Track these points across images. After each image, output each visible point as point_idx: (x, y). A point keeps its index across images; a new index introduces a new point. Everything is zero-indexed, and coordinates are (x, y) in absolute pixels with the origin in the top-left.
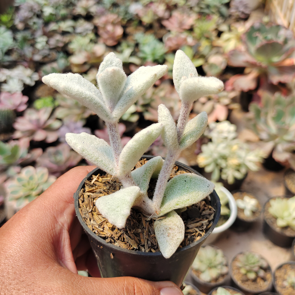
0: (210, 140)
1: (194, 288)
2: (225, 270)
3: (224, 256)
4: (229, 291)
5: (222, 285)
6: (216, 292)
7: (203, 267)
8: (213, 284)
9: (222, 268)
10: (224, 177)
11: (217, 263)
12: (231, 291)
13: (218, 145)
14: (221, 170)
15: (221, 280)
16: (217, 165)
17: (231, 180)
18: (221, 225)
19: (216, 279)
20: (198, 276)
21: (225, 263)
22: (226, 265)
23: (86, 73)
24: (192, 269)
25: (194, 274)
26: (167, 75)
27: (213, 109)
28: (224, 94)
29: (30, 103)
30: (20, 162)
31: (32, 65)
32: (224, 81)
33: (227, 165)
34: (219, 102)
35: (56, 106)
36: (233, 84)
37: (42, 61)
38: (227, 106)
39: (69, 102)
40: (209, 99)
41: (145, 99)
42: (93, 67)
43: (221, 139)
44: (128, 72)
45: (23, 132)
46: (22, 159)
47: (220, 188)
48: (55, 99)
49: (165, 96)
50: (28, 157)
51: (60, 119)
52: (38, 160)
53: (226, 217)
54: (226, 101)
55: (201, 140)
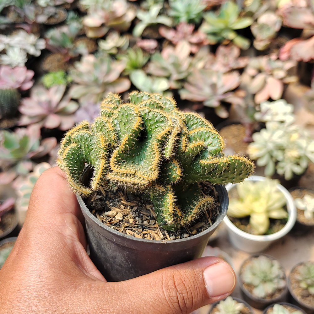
0: (263, 126)
1: (246, 306)
2: (282, 284)
3: (281, 268)
4: (287, 308)
5: (278, 302)
6: (272, 309)
7: (256, 281)
8: (268, 300)
9: (278, 282)
10: (280, 172)
11: (273, 276)
12: (289, 309)
13: (273, 133)
14: (277, 163)
15: (278, 296)
16: (272, 157)
17: (288, 176)
18: (278, 231)
19: (272, 295)
20: (251, 292)
21: (281, 276)
22: (284, 278)
23: (104, 38)
24: (243, 283)
25: (246, 289)
26: (206, 39)
27: (265, 83)
28: (279, 64)
29: (36, 78)
30: (31, 155)
31: (35, 29)
32: (279, 47)
33: (284, 158)
34: (272, 75)
35: (69, 82)
36: (289, 51)
37: (47, 22)
38: (281, 79)
39: (86, 79)
40: (260, 71)
41: (179, 72)
42: (112, 29)
43: (277, 125)
44: (156, 36)
45: (31, 117)
46: (33, 152)
47: (277, 186)
48: (67, 73)
49: (204, 68)
50: (40, 149)
51: (76, 100)
52: (52, 153)
53: (284, 221)
54: (281, 74)
55: (251, 125)
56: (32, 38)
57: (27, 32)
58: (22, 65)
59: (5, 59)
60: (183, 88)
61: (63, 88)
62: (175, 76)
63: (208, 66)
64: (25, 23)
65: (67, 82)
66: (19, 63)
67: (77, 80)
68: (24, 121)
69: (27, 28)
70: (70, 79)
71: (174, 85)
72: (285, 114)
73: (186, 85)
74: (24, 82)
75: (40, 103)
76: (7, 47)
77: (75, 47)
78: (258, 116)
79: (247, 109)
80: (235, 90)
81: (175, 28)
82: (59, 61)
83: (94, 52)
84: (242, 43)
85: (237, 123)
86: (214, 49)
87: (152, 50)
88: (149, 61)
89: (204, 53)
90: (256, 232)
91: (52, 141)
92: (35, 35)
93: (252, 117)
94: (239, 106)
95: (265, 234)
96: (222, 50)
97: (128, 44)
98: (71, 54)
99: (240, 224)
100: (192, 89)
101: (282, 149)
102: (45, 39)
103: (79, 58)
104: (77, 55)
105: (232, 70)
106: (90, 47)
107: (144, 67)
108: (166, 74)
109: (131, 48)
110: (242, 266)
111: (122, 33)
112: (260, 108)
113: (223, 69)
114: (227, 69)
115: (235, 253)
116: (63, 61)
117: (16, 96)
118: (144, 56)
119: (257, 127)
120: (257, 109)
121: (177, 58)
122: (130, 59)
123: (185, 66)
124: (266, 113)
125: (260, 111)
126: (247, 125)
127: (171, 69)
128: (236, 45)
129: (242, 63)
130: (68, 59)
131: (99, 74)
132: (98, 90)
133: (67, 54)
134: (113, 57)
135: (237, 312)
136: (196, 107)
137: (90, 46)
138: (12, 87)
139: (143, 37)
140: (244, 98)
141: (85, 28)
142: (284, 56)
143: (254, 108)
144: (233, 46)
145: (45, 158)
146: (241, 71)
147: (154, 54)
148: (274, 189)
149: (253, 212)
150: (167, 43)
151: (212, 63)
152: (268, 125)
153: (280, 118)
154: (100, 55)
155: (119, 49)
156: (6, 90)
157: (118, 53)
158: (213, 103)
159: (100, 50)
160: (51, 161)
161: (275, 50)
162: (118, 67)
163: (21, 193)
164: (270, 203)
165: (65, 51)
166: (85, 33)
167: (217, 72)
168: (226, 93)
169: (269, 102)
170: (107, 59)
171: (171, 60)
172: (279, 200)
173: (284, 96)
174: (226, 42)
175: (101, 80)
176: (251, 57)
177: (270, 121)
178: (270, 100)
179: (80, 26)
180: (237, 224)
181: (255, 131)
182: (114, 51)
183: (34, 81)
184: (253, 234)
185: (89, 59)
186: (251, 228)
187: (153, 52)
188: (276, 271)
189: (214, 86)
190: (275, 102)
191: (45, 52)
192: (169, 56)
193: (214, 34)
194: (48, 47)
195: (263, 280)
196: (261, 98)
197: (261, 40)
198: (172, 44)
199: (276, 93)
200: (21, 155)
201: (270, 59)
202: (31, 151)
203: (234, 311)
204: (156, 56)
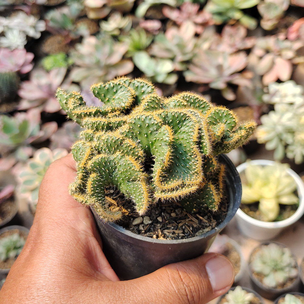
0: (271, 108)
1: (256, 296)
2: (294, 273)
3: (292, 256)
4: (299, 298)
5: (290, 291)
6: (284, 300)
7: (266, 270)
8: (279, 290)
9: (290, 271)
10: (290, 155)
11: (284, 264)
12: (301, 299)
13: (282, 115)
14: (286, 146)
15: (290, 285)
16: (281, 140)
17: (298, 160)
18: (288, 217)
19: (283, 285)
20: (261, 281)
21: (293, 264)
22: (295, 267)
23: (106, 19)
24: (253, 272)
25: (256, 279)
26: (212, 18)
27: (273, 64)
28: (287, 44)
29: (36, 61)
30: (31, 141)
31: (35, 11)
32: (287, 26)
33: (294, 141)
34: (280, 55)
35: (70, 65)
36: (298, 30)
37: (47, 3)
38: (290, 60)
39: (87, 61)
40: (267, 51)
41: (184, 54)
42: (114, 10)
43: (286, 107)
44: (160, 17)
45: (30, 101)
46: (33, 138)
47: (287, 170)
48: (68, 56)
49: (210, 49)
50: (40, 134)
51: (77, 83)
52: (54, 138)
53: (294, 207)
54: (290, 54)
55: (260, 107)
56: (32, 20)
57: (27, 13)
58: (22, 47)
59: (5, 41)
60: (188, 69)
61: (63, 71)
62: (180, 58)
63: (214, 47)
64: (25, 4)
65: (68, 65)
66: (18, 46)
67: (78, 62)
68: (24, 105)
69: (26, 9)
70: (71, 61)
71: (179, 67)
72: (294, 95)
73: (191, 67)
74: (24, 65)
75: (40, 87)
76: (6, 29)
77: (76, 29)
78: (266, 98)
79: (254, 91)
80: (242, 72)
81: (179, 8)
82: (59, 43)
83: (96, 33)
84: (249, 22)
85: (245, 105)
86: (219, 29)
87: (156, 31)
88: (153, 42)
89: (209, 34)
90: (266, 219)
91: (52, 126)
92: (35, 17)
93: (260, 99)
94: (246, 87)
95: (275, 220)
96: (228, 30)
97: (130, 25)
98: (72, 36)
99: (249, 210)
100: (197, 70)
101: (291, 131)
102: (45, 21)
103: (80, 39)
104: (78, 37)
105: (239, 51)
106: (91, 29)
107: (147, 49)
108: (170, 55)
109: (133, 30)
110: (252, 255)
111: (124, 14)
112: (268, 89)
113: (229, 50)
114: (234, 50)
115: (244, 241)
116: (64, 43)
117: (15, 80)
118: (147, 37)
119: (265, 109)
120: (265, 90)
121: (181, 39)
122: (133, 40)
123: (190, 47)
124: (274, 94)
125: (268, 93)
126: (255, 108)
127: (176, 50)
128: (242, 25)
129: (249, 44)
130: (69, 41)
131: (101, 56)
132: (100, 73)
133: (67, 36)
134: (116, 38)
135: (247, 302)
136: (201, 89)
137: (91, 27)
138: (12, 70)
139: (147, 18)
140: (251, 80)
141: (87, 9)
142: (292, 36)
143: (262, 90)
144: (239, 26)
145: (45, 143)
146: (248, 51)
147: (158, 35)
148: (283, 174)
149: (262, 197)
150: (171, 23)
151: (218, 43)
152: (277, 107)
153: (289, 99)
154: (102, 36)
155: (121, 30)
156: (5, 74)
157: (120, 34)
158: (220, 85)
159: (102, 32)
160: (52, 147)
161: (283, 30)
162: (121, 49)
163: (21, 179)
164: (280, 188)
165: (65, 33)
166: (86, 14)
167: (223, 53)
168: (233, 74)
169: (277, 84)
170: (109, 41)
171: (175, 41)
172: (289, 185)
173: (293, 77)
174: (232, 22)
175: (104, 62)
176: (258, 37)
177: (279, 103)
178: (279, 81)
179: (81, 7)
180: (246, 210)
181: (263, 114)
182: (116, 33)
183: (34, 64)
184: (263, 221)
185: (90, 42)
186: (260, 214)
187: (156, 33)
188: (287, 259)
189: (220, 68)
190: (284, 83)
191: (45, 34)
192: (174, 37)
193: (220, 14)
194: (48, 29)
195: (273, 268)
196: (269, 79)
197: (269, 20)
198: (176, 25)
199: (285, 74)
200: (21, 140)
201: (278, 40)
202: (31, 136)
203: (243, 302)
204: (160, 37)
